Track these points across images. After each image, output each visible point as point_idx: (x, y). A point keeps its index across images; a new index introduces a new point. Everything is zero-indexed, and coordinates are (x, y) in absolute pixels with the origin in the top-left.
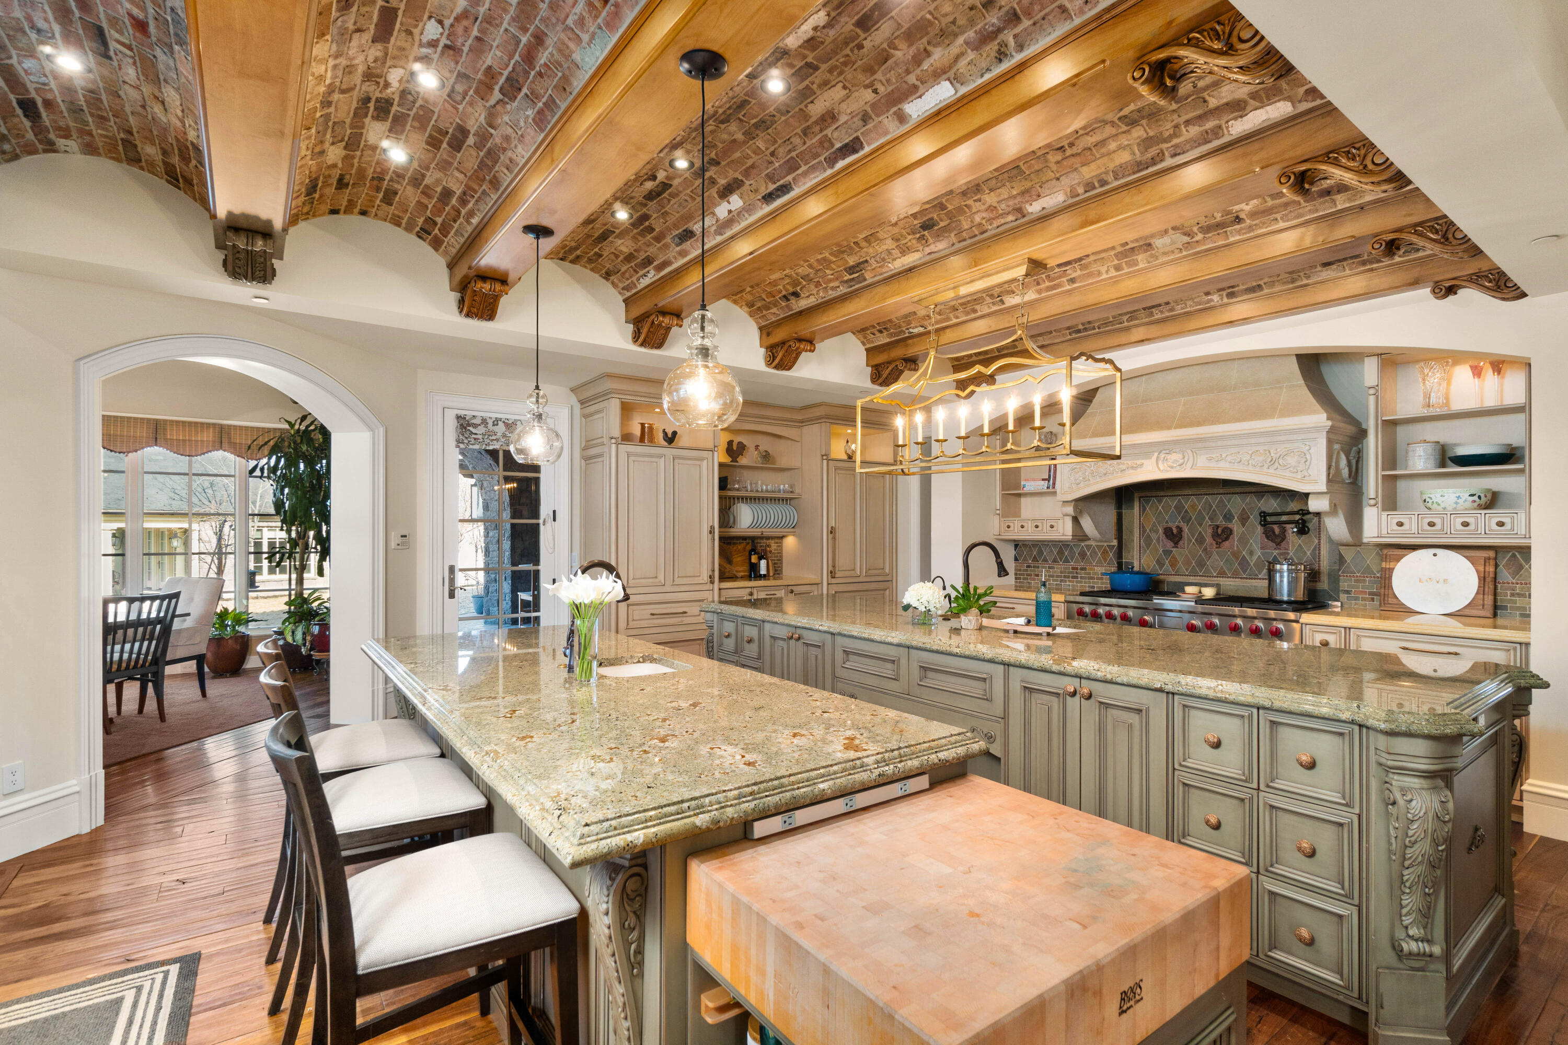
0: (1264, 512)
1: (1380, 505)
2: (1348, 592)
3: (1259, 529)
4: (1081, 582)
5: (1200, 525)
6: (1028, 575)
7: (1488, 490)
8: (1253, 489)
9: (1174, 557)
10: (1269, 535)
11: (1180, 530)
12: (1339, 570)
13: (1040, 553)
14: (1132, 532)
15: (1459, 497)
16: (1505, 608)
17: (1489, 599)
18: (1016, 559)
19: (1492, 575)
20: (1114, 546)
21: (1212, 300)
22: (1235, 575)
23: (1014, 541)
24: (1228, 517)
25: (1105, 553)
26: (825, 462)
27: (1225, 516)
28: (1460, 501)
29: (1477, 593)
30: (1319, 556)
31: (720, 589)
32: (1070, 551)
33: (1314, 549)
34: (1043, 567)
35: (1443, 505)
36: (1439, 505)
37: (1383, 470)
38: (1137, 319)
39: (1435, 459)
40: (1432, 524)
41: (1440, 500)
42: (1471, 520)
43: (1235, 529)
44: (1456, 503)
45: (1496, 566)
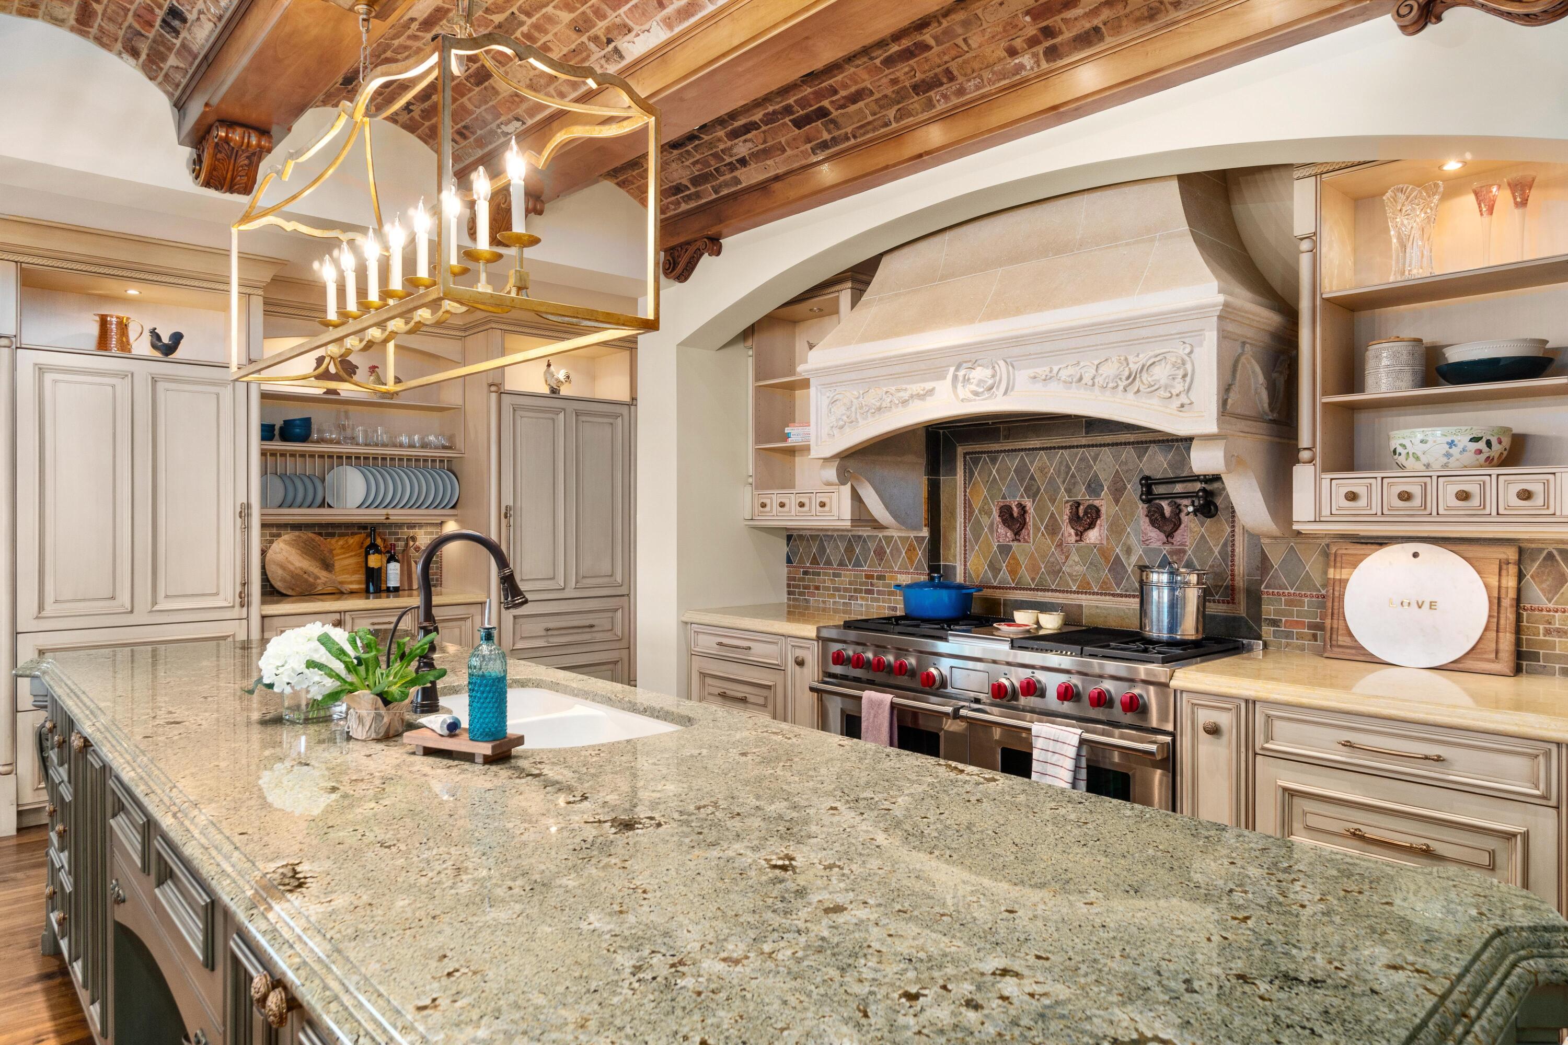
0: (1147, 478)
1: (1318, 460)
2: (1275, 623)
3: (1142, 508)
4: (877, 600)
5: (1053, 501)
6: (805, 587)
7: (1506, 430)
8: (1131, 437)
9: (1014, 558)
10: (1157, 518)
11: (1023, 509)
12: (1262, 582)
13: (822, 550)
14: (953, 514)
15: (1451, 444)
16: (1535, 657)
17: (1507, 640)
18: (789, 561)
19: (1512, 594)
20: (924, 538)
21: (1021, 67)
22: (1104, 592)
23: (787, 529)
24: (1094, 487)
25: (911, 550)
26: (494, 396)
27: (1089, 486)
28: (1454, 451)
29: (1487, 629)
30: (1233, 555)
31: (263, 617)
32: (863, 548)
33: (1225, 545)
34: (825, 574)
35: (1424, 459)
36: (1418, 459)
37: (1325, 393)
38: (911, 115)
39: (1414, 373)
40: (1405, 496)
41: (1418, 448)
42: (1473, 488)
43: (1103, 510)
44: (1448, 455)
45: (1520, 576)
